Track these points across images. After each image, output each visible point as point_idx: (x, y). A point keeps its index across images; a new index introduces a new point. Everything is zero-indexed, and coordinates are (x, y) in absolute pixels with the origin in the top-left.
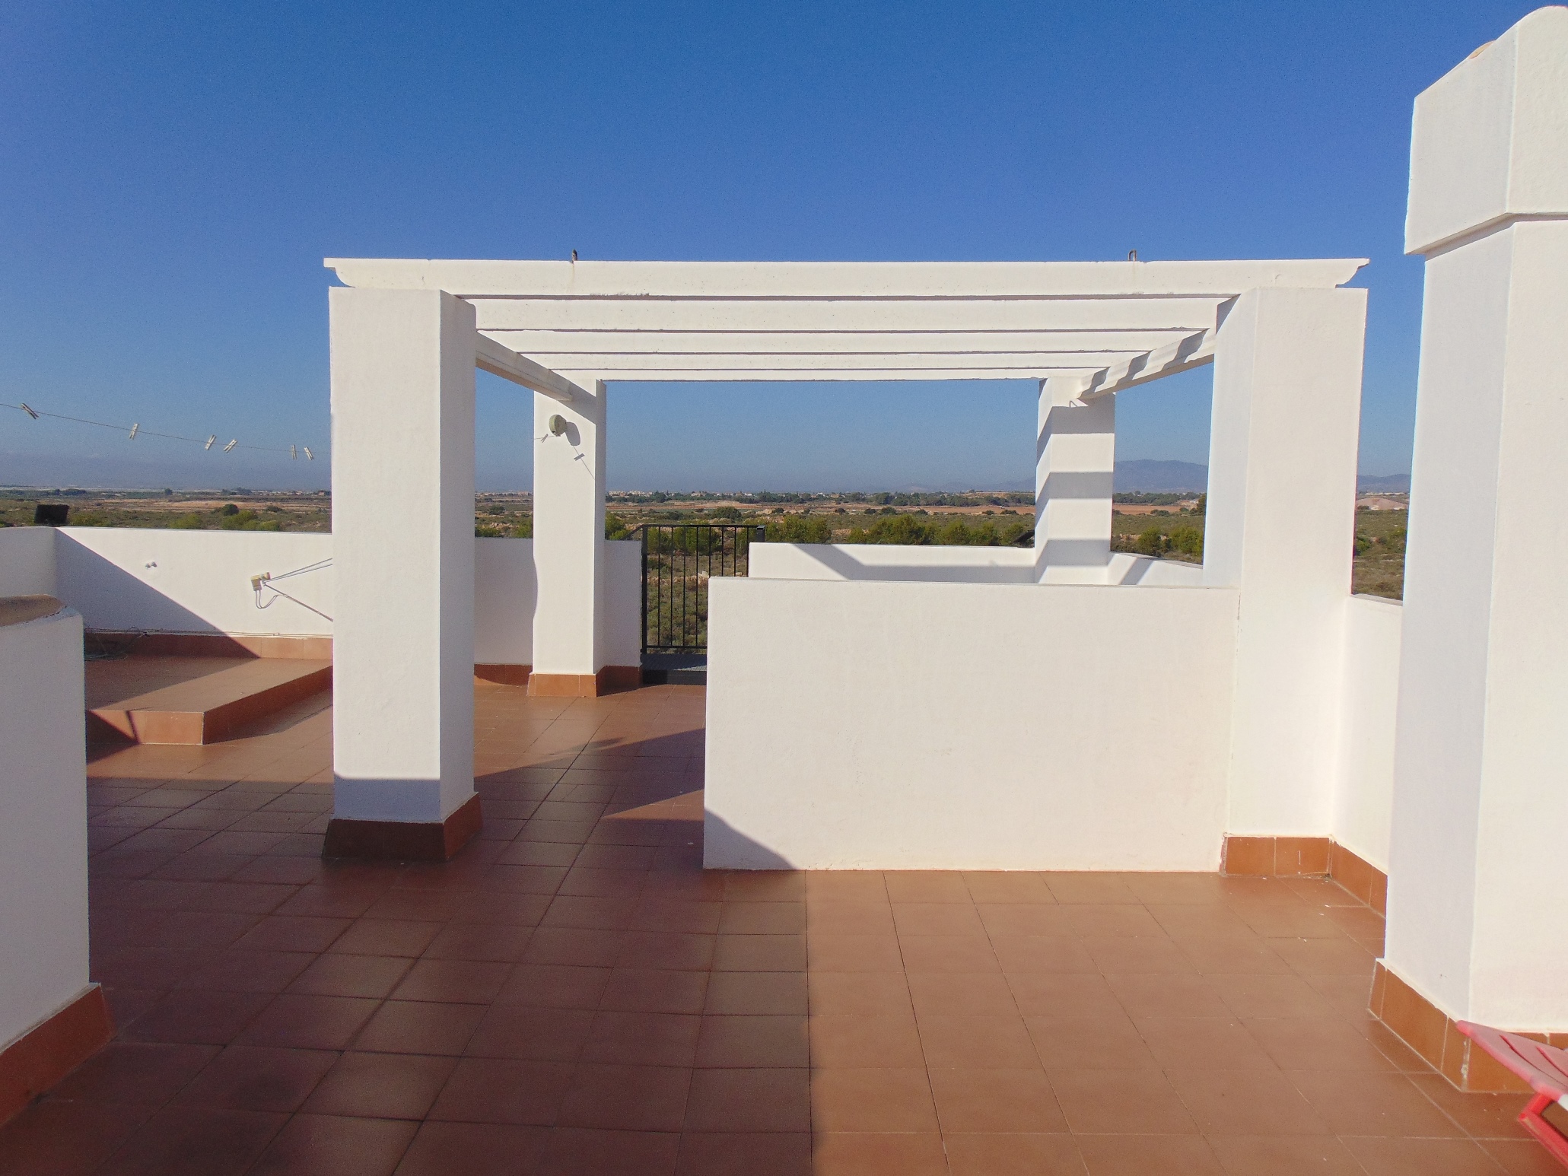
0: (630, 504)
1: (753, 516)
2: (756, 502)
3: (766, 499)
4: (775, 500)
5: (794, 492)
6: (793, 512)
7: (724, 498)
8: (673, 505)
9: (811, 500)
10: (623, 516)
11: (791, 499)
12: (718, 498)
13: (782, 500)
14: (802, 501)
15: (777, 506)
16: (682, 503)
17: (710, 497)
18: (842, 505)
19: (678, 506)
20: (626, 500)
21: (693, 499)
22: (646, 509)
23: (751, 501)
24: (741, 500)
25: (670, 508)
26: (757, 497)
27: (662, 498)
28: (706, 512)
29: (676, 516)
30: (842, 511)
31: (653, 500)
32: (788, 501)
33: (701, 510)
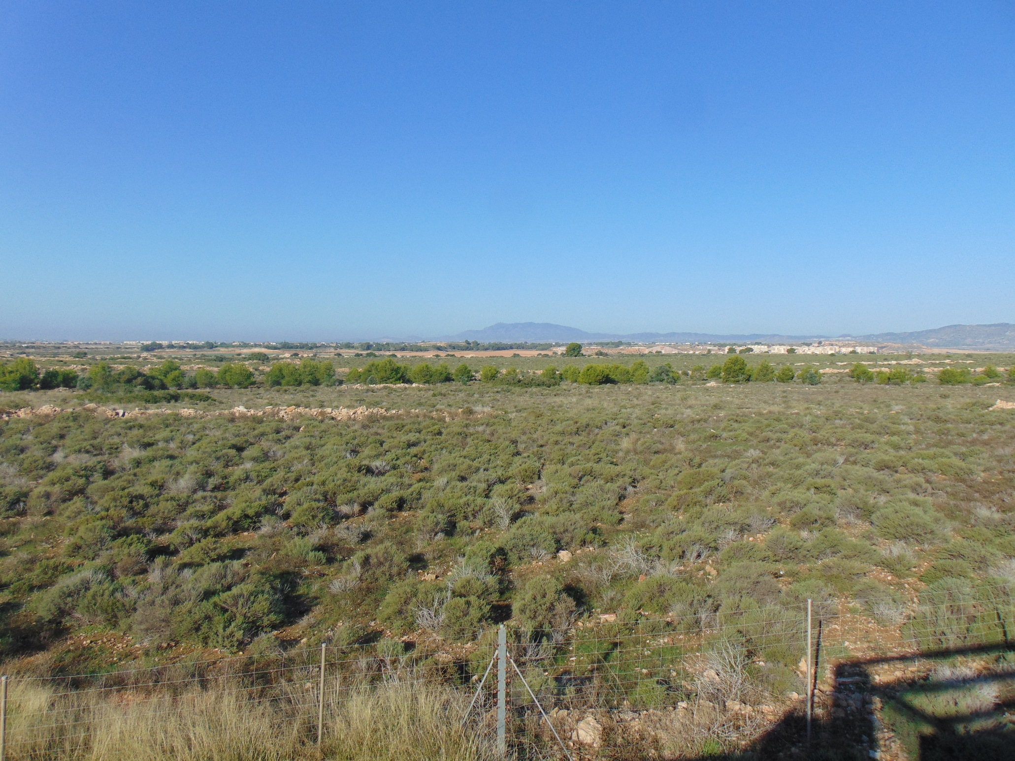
0: (188, 350)
1: (277, 359)
2: (279, 349)
3: (286, 346)
4: (292, 348)
5: (304, 342)
6: (305, 355)
7: (256, 346)
8: (219, 350)
9: (317, 347)
10: (181, 359)
11: (303, 347)
12: (252, 346)
13: (297, 347)
14: (311, 348)
15: (293, 351)
16: (226, 350)
17: (246, 345)
18: (339, 351)
19: (222, 351)
20: (184, 347)
21: (234, 346)
22: (199, 353)
23: (275, 348)
24: (268, 347)
25: (216, 353)
26: (279, 346)
27: (211, 346)
28: (243, 356)
29: (221, 359)
30: (339, 355)
31: (204, 347)
32: (301, 348)
33: (239, 355)
